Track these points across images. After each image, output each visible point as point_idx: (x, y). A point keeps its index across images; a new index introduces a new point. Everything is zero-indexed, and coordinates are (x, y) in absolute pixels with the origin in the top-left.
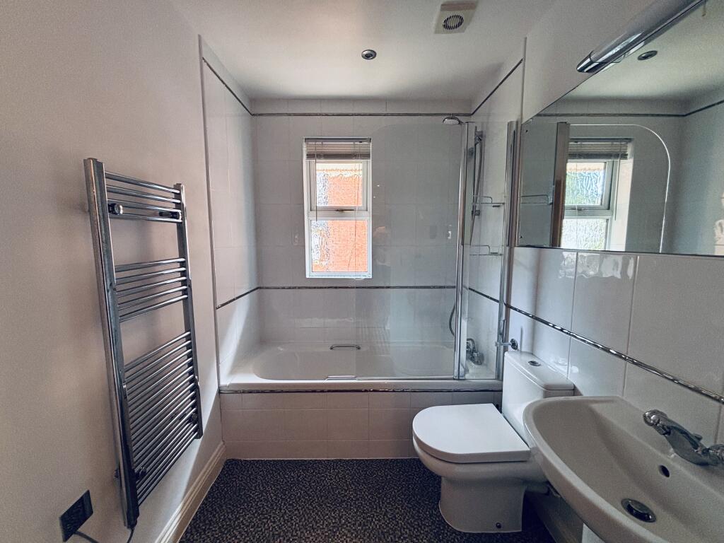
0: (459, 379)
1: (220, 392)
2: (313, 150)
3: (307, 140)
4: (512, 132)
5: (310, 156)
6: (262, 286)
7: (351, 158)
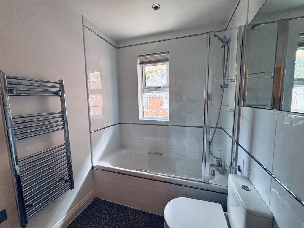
0: (205, 183)
1: (93, 168)
2: (142, 61)
3: (139, 56)
4: (242, 33)
5: (141, 63)
6: (121, 122)
7: (159, 62)
